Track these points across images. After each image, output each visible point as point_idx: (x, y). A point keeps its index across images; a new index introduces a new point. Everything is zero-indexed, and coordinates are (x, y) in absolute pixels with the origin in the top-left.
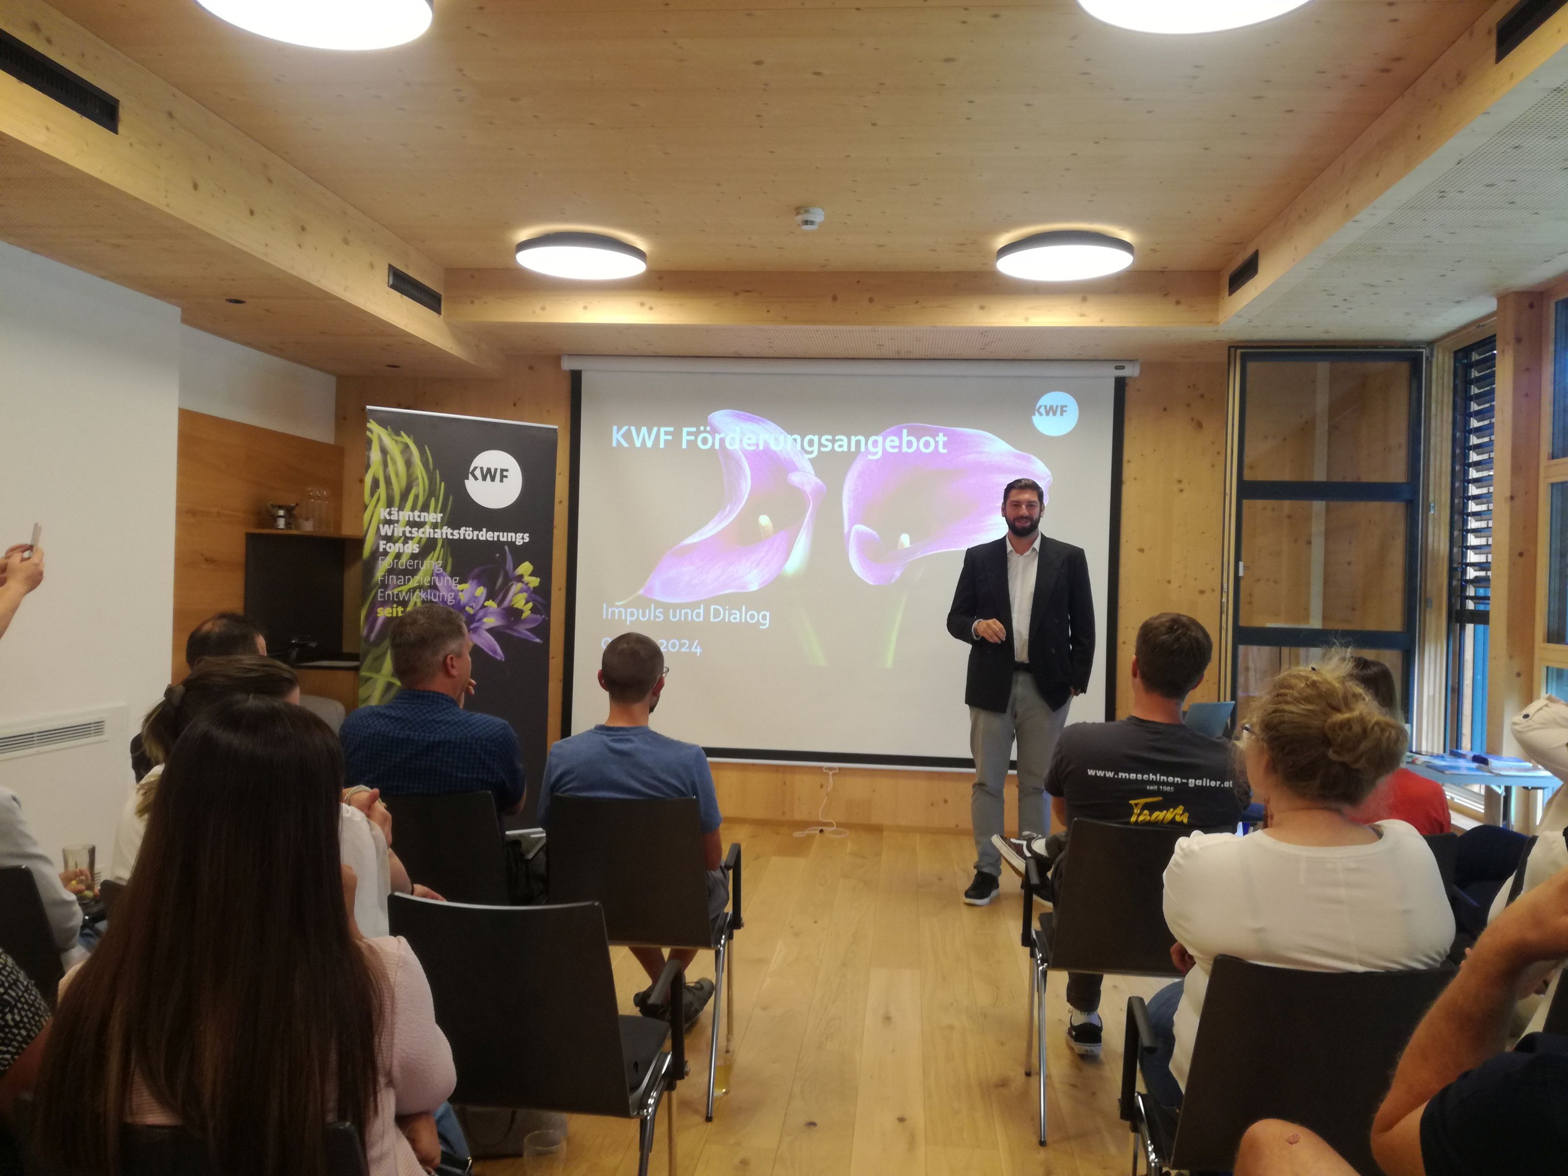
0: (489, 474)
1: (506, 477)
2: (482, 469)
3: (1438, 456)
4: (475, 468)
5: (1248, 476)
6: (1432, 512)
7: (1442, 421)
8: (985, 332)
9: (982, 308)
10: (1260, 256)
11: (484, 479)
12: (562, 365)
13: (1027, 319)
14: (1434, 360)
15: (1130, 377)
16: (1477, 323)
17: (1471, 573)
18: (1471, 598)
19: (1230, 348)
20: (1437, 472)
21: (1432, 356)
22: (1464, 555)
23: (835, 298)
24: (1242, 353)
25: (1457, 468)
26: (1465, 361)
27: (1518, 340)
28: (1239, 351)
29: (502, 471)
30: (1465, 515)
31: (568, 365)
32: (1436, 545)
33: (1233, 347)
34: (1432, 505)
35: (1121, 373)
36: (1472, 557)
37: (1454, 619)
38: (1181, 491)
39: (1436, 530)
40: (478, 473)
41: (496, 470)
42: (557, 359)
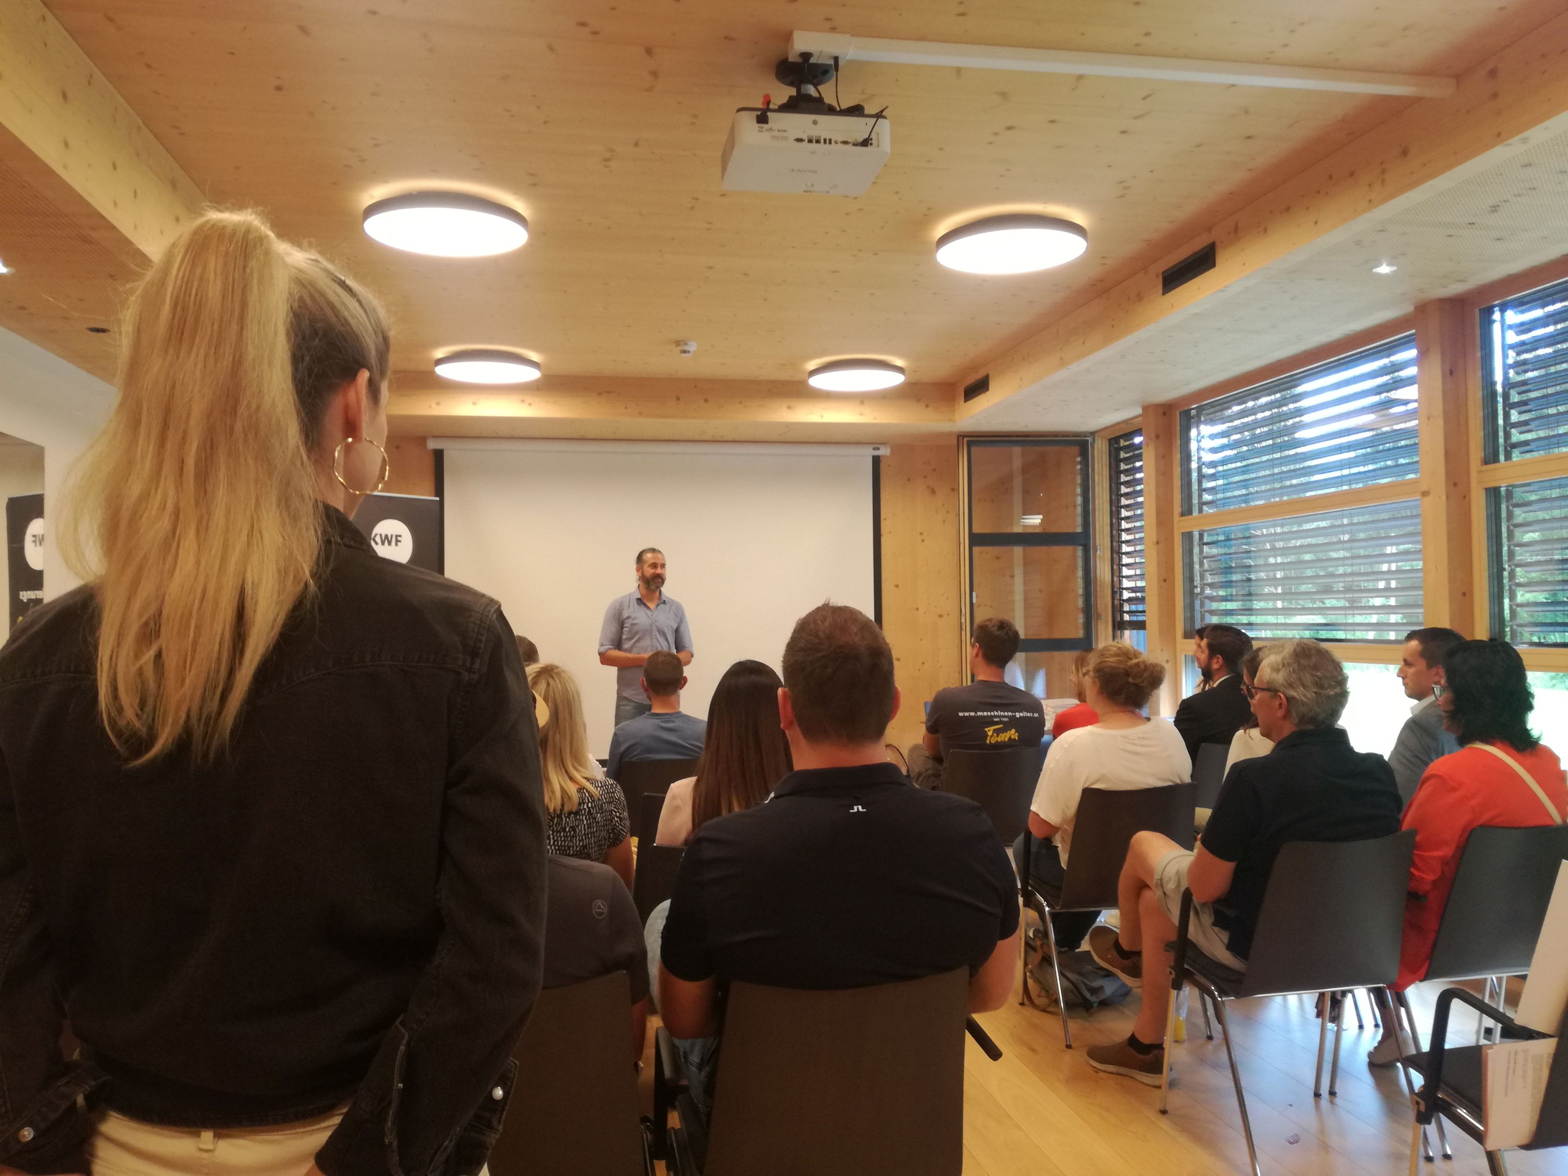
0: (387, 540)
1: (400, 541)
2: (381, 535)
3: (1101, 512)
4: (376, 535)
5: (976, 529)
6: (1099, 552)
7: (1103, 488)
8: (788, 425)
9: (789, 408)
10: (990, 379)
11: (383, 543)
12: (428, 444)
13: (822, 417)
14: (1096, 445)
15: (883, 456)
16: (1126, 422)
17: (1126, 595)
18: (1127, 612)
19: (958, 436)
20: (1101, 524)
21: (1094, 442)
22: (1120, 582)
23: (678, 399)
24: (968, 441)
25: (1114, 521)
26: (1116, 446)
27: (1157, 437)
28: (966, 439)
29: (397, 536)
30: (1120, 554)
31: (432, 445)
32: (1102, 576)
33: (961, 436)
34: (1098, 547)
35: (876, 453)
36: (1126, 583)
37: (1116, 627)
38: (923, 541)
39: (1102, 565)
40: (378, 539)
41: (392, 536)
42: (422, 440)
